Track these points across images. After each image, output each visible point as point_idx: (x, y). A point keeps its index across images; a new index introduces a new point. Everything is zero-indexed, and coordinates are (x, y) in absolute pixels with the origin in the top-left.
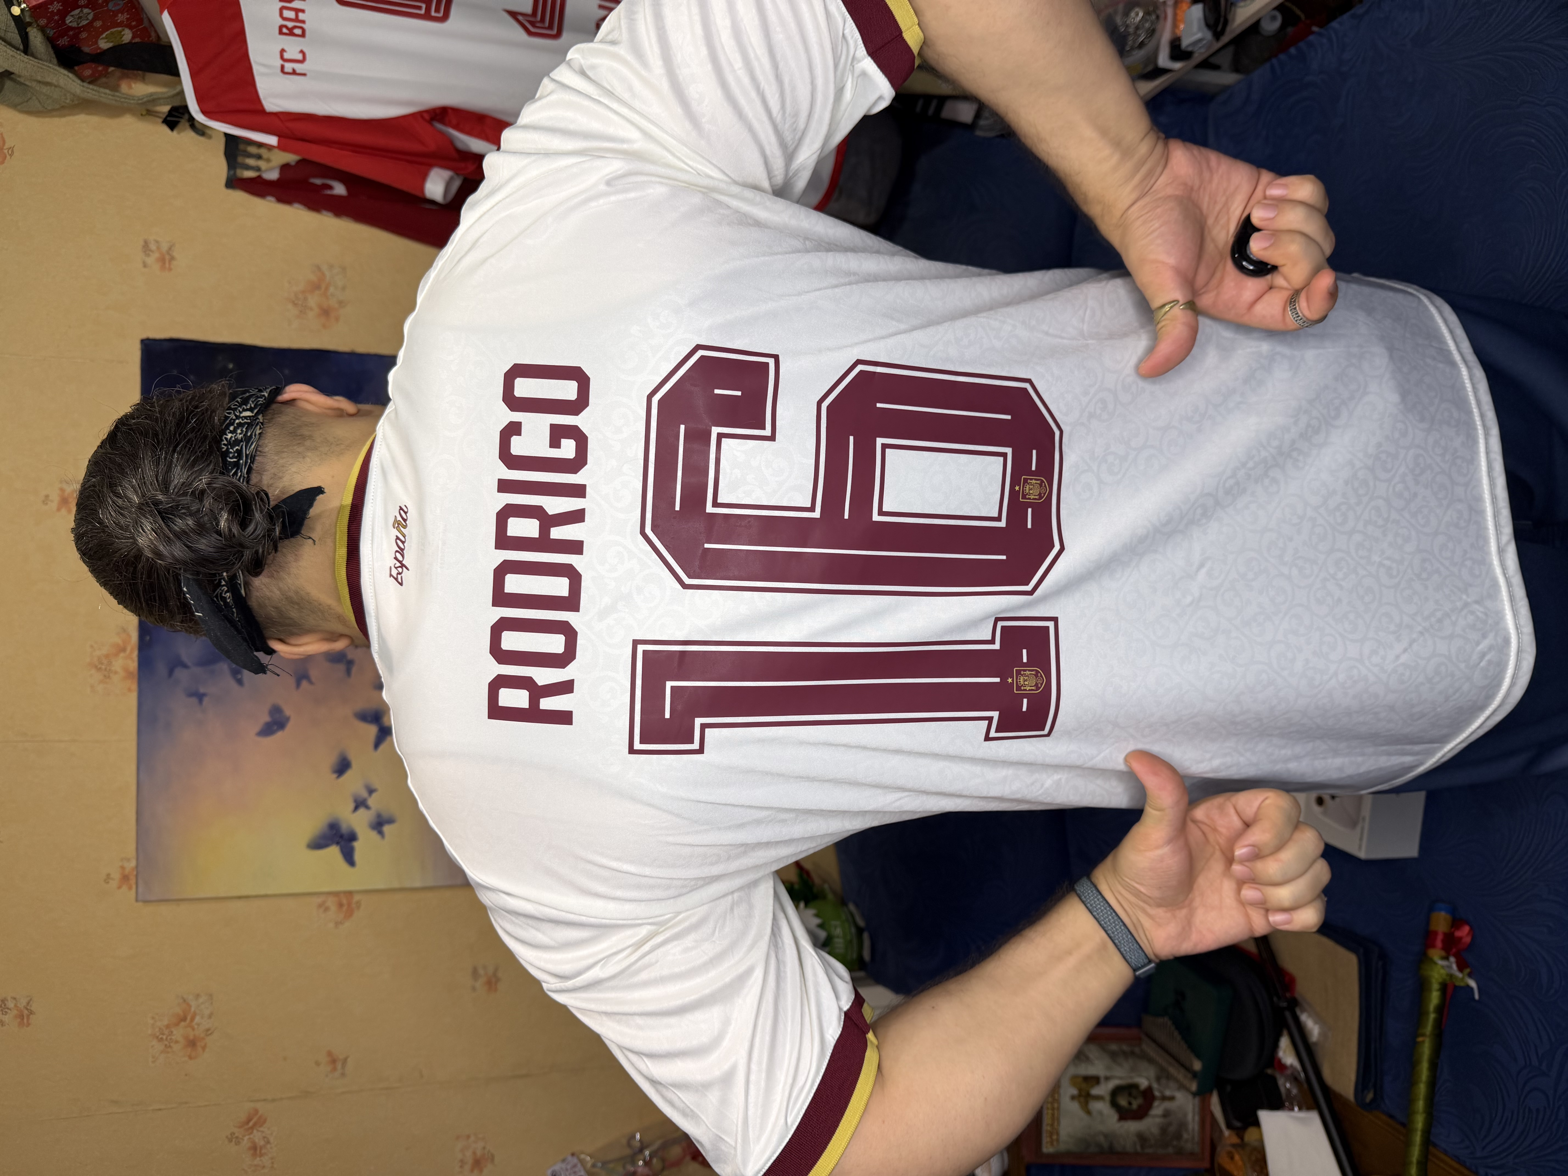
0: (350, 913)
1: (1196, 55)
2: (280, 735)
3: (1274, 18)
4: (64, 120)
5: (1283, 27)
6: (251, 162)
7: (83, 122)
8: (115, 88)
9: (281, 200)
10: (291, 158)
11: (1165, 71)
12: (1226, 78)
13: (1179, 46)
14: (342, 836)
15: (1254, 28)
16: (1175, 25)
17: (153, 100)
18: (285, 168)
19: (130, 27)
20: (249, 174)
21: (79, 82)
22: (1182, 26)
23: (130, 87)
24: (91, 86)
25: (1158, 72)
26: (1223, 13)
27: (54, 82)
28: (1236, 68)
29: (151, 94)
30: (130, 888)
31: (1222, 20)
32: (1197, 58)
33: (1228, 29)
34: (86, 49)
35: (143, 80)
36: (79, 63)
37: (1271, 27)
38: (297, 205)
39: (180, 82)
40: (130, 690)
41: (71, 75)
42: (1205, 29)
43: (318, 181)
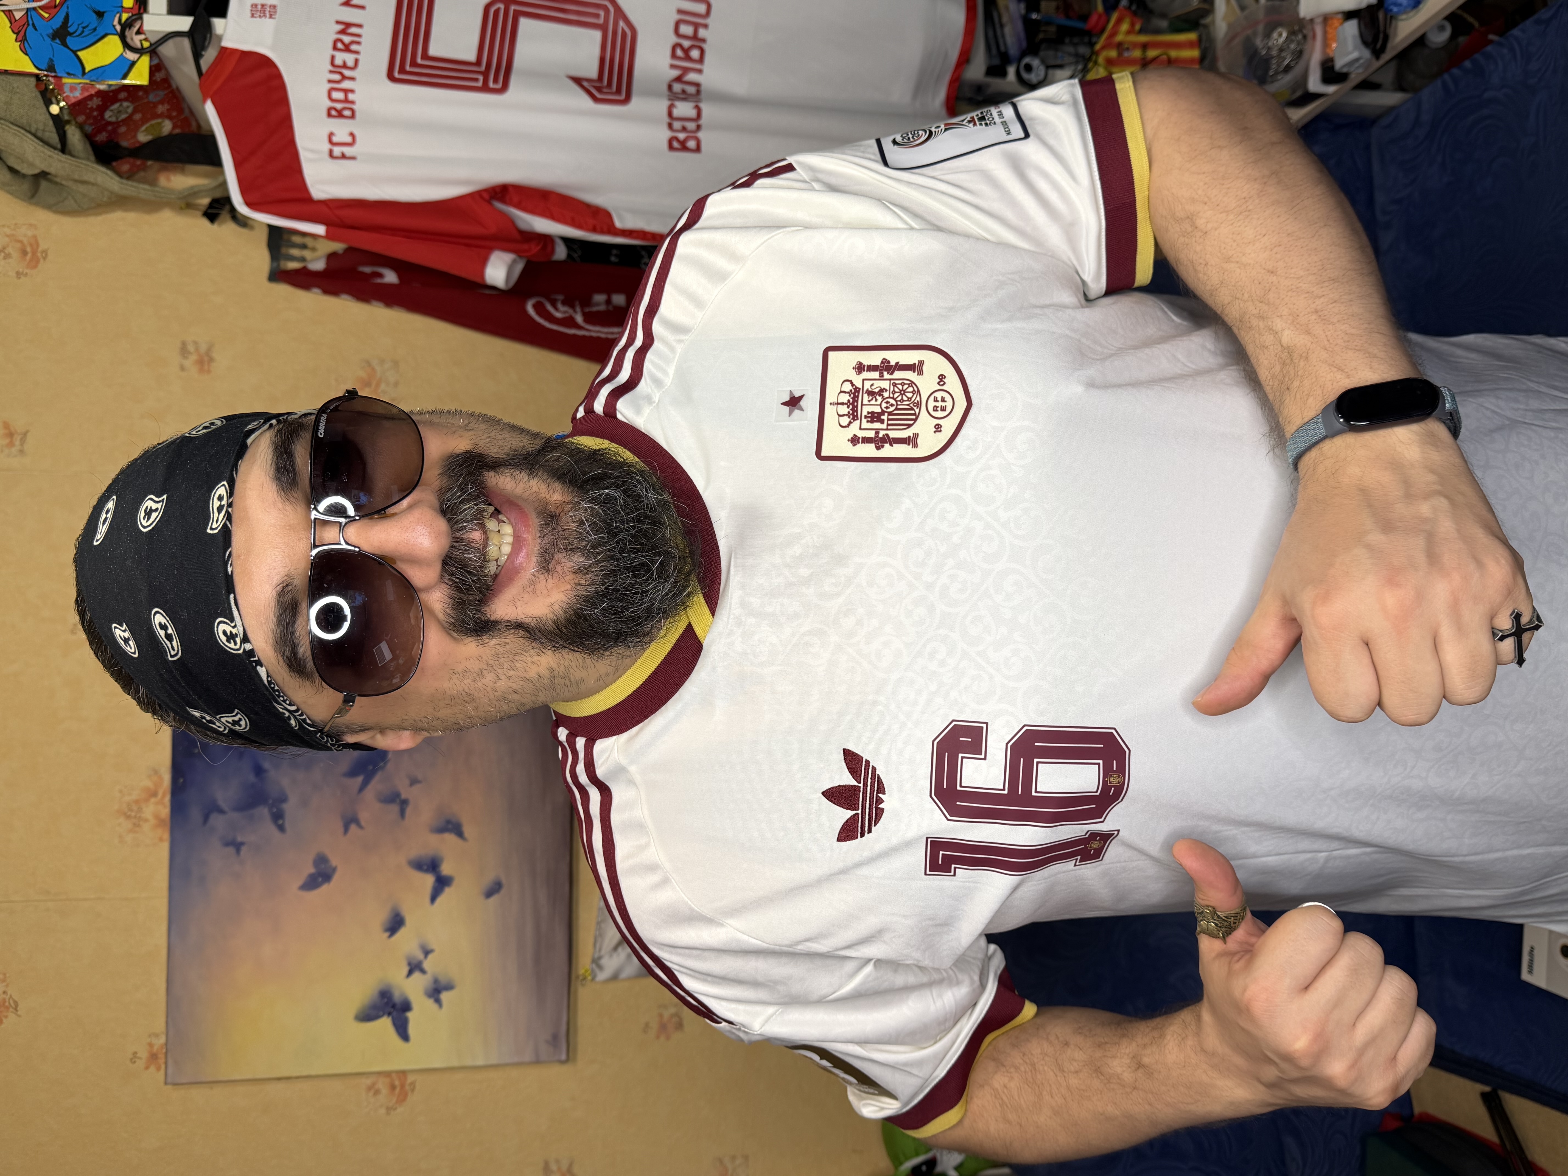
0: (403, 1098)
1: (1353, 76)
2: (325, 888)
3: (1441, 28)
4: (100, 218)
5: (1453, 37)
6: (295, 252)
7: (119, 218)
8: (153, 183)
9: (327, 291)
10: (338, 247)
11: (1317, 96)
12: (1389, 98)
13: (1332, 67)
14: (394, 1006)
15: (1421, 41)
16: (1326, 44)
17: (195, 193)
18: (332, 257)
19: (170, 117)
20: (293, 265)
21: (117, 178)
22: (1334, 45)
23: (169, 180)
24: (130, 183)
25: (1308, 98)
26: (1382, 28)
27: (92, 180)
28: (1400, 86)
29: (192, 187)
30: (158, 1069)
31: (1381, 36)
32: (1355, 77)
33: (1390, 45)
34: (125, 144)
35: (183, 171)
36: (116, 158)
37: (1440, 38)
38: (344, 296)
39: (222, 173)
40: (161, 840)
41: (109, 172)
42: (1362, 47)
43: (367, 270)
